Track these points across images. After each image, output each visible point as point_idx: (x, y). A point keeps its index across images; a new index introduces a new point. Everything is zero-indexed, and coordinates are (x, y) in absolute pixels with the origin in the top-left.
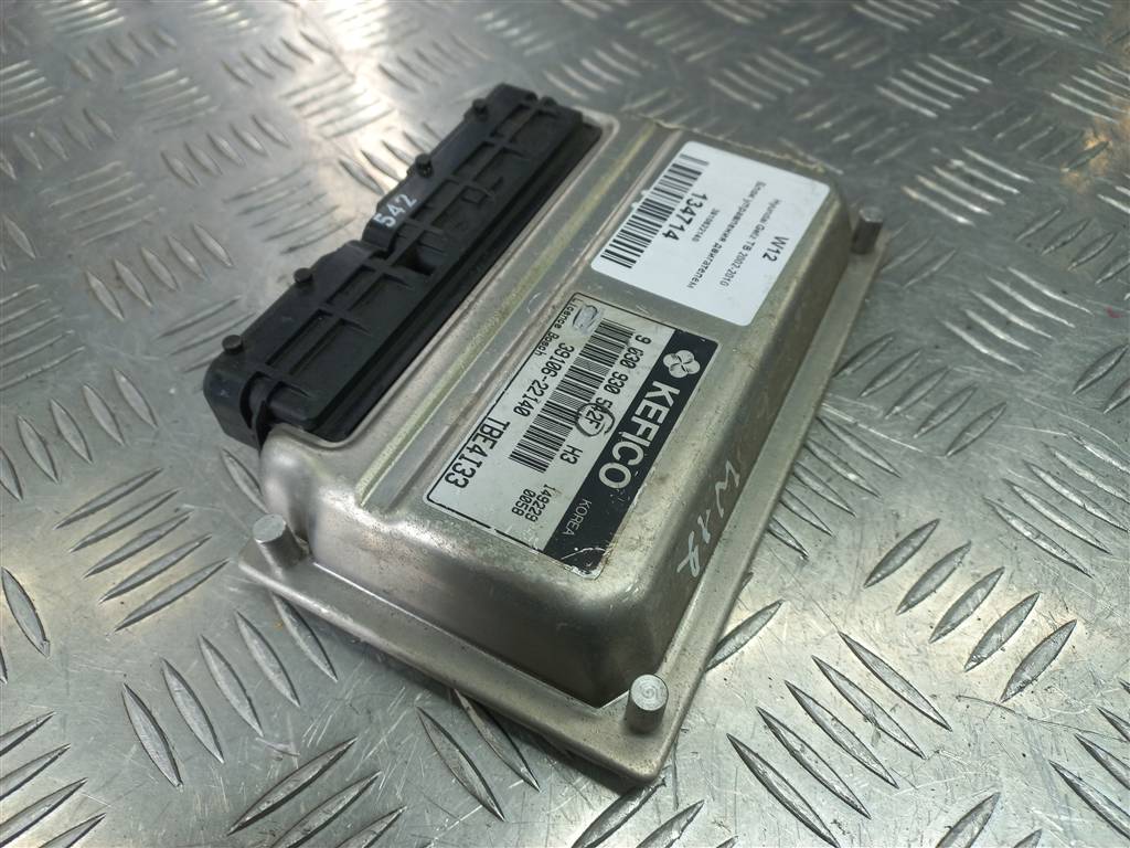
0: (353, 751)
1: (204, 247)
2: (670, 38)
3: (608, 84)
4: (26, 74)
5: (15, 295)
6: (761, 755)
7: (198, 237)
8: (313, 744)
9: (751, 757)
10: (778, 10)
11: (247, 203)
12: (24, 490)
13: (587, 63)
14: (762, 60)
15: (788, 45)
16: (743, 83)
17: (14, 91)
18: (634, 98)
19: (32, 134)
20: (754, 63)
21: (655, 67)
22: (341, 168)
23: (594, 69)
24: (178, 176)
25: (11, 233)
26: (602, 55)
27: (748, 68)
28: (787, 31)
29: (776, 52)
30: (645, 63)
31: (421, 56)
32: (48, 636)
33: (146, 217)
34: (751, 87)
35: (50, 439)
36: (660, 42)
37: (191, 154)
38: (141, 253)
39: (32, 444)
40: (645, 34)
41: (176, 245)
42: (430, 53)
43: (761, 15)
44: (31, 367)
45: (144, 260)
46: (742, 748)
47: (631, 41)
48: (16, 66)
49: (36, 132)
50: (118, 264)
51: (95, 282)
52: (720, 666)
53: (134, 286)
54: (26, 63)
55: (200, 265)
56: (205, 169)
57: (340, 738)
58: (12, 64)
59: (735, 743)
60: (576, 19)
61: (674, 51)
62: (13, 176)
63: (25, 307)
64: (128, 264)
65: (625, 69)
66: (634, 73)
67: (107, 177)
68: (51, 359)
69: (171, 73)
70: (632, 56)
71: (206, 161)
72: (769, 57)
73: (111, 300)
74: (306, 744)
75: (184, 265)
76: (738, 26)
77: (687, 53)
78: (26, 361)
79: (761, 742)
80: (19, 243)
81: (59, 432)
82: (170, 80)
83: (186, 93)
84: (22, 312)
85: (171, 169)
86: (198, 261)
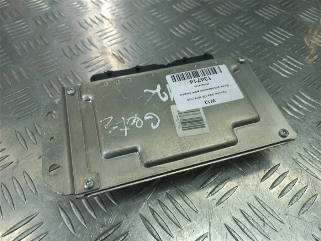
0: (122, 225)
1: (75, 77)
2: (204, 19)
3: (187, 32)
4: (23, 24)
5: (23, 90)
6: (233, 229)
7: (73, 74)
8: (111, 223)
9: (231, 230)
10: (234, 12)
11: (87, 65)
12: (28, 147)
13: (181, 26)
14: (230, 27)
15: (237, 23)
16: (225, 34)
17: (20, 28)
18: (195, 37)
19: (25, 42)
20: (228, 28)
21: (200, 28)
22: (113, 55)
23: (183, 28)
24: (67, 56)
25: (21, 71)
26: (185, 24)
27: (226, 29)
28: (237, 18)
29: (233, 24)
30: (197, 27)
31: (134, 22)
32: (37, 190)
33: (58, 68)
34: (227, 35)
35: (35, 132)
36: (201, 20)
37: (70, 49)
38: (57, 78)
39: (30, 134)
40: (197, 18)
41: (67, 77)
42: (136, 21)
43: (229, 13)
44: (28, 111)
45: (58, 80)
46: (228, 227)
47: (193, 19)
48: (19, 21)
49: (26, 41)
50: (51, 82)
51: (45, 87)
52: (222, 204)
53: (56, 88)
54: (22, 20)
55: (74, 83)
56: (74, 54)
57: (119, 222)
58: (19, 20)
59: (226, 226)
60: (178, 13)
61: (205, 23)
62: (21, 54)
63: (26, 93)
64: (54, 81)
65: (192, 28)
66: (194, 30)
67: (47, 55)
68: (34, 109)
69: (64, 25)
70: (194, 25)
71: (75, 51)
72: (232, 26)
73: (49, 92)
74: (109, 223)
75: (70, 83)
76: (223, 16)
77: (209, 24)
78: (27, 109)
79: (233, 225)
80: (23, 74)
81: (37, 131)
82: (63, 27)
83: (68, 31)
84: (25, 95)
85: (65, 54)
86: (73, 81)
